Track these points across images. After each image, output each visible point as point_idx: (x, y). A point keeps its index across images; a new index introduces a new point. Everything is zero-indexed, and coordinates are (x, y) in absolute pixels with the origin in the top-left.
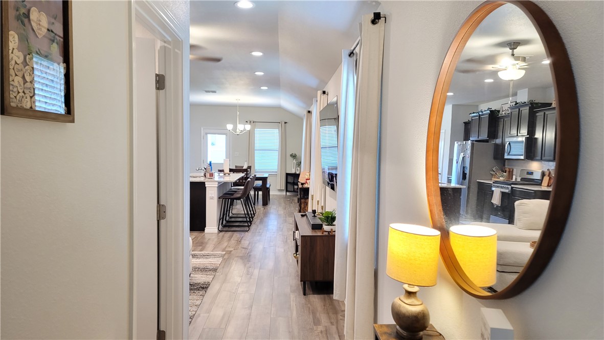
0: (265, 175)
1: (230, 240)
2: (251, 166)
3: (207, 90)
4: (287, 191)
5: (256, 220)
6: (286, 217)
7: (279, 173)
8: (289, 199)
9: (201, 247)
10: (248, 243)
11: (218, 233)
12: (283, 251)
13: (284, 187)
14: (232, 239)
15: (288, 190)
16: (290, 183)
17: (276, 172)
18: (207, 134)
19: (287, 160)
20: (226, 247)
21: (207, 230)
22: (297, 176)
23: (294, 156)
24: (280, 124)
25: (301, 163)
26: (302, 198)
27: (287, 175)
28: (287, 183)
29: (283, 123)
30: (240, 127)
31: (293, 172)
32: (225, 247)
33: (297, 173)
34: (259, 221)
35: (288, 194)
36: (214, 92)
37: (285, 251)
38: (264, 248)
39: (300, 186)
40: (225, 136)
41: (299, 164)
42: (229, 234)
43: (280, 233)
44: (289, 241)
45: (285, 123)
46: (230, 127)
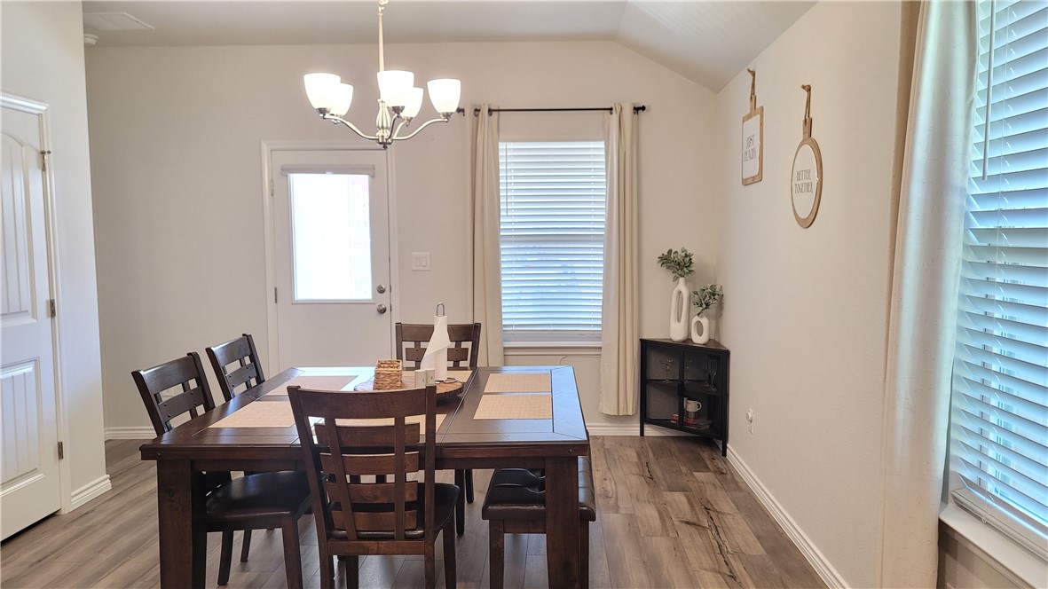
2: (477, 327)
4: (645, 419)
7: (610, 341)
13: (631, 405)
15: (653, 415)
16: (658, 384)
17: (596, 336)
18: (286, 170)
19: (646, 281)
23: (678, 264)
24: (615, 116)
25: (715, 293)
27: (647, 347)
28: (645, 382)
29: (628, 111)
31: (676, 334)
33: (698, 340)
35: (650, 431)
40: (364, 180)
41: (708, 300)
45: (637, 109)
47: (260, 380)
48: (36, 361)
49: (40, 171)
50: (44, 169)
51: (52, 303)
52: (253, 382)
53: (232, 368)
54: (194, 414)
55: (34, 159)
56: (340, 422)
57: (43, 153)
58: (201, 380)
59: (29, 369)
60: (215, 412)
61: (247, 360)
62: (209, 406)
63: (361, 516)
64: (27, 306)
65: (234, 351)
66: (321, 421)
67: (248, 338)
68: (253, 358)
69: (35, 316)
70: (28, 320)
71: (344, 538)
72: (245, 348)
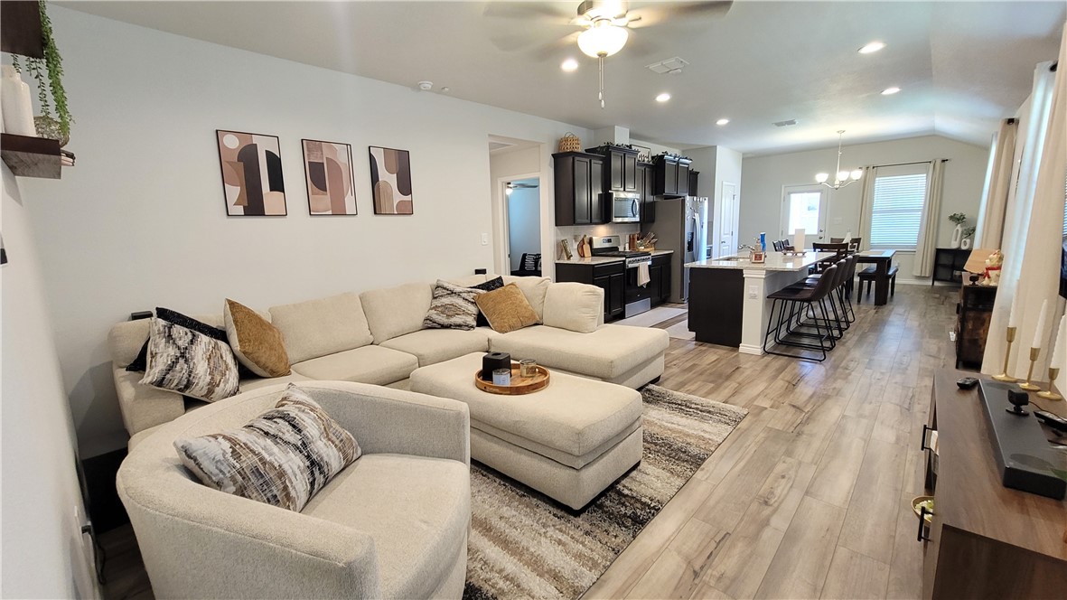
0: (887, 254)
1: (775, 377)
2: (861, 239)
3: (778, 121)
4: (935, 279)
5: (850, 337)
6: (922, 337)
7: (920, 249)
8: (938, 296)
9: (712, 385)
10: (810, 393)
11: (763, 356)
12: (892, 439)
13: (928, 271)
14: (781, 376)
15: (939, 277)
16: (944, 266)
17: (915, 247)
18: (789, 193)
19: (941, 225)
20: (759, 395)
21: (743, 348)
22: (961, 255)
23: (957, 219)
24: (932, 165)
25: (974, 230)
26: (970, 309)
27: (939, 252)
28: (937, 265)
29: (939, 162)
30: (842, 176)
31: (954, 245)
32: (755, 394)
33: (964, 248)
34: (856, 338)
35: (936, 284)
36: (792, 123)
37: (898, 439)
38: (844, 417)
39: (967, 282)
40: (818, 195)
41: (970, 233)
42: (783, 360)
43: (898, 378)
44: (917, 408)
45: (943, 161)
46: (821, 177)
51: (732, 232)
55: (732, 197)
57: (734, 195)
69: (729, 235)
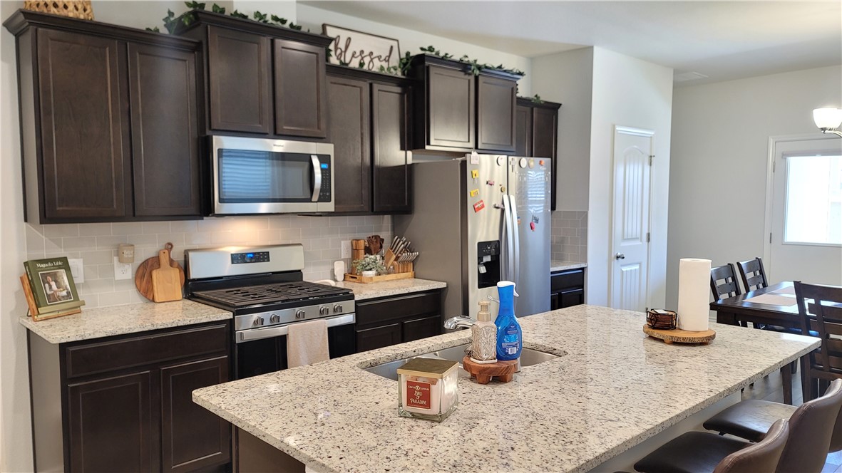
18: (785, 155)
47: (765, 285)
48: (640, 264)
49: (649, 166)
50: (651, 165)
51: (649, 234)
52: (761, 286)
53: (749, 276)
54: (730, 296)
55: (647, 159)
56: (823, 303)
57: (651, 157)
58: (734, 279)
59: (637, 267)
60: (741, 296)
61: (758, 273)
62: (738, 293)
63: (833, 358)
64: (639, 236)
65: (750, 265)
66: (812, 301)
67: (759, 260)
68: (762, 272)
69: (641, 241)
70: (638, 243)
71: (821, 369)
72: (757, 265)
